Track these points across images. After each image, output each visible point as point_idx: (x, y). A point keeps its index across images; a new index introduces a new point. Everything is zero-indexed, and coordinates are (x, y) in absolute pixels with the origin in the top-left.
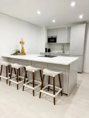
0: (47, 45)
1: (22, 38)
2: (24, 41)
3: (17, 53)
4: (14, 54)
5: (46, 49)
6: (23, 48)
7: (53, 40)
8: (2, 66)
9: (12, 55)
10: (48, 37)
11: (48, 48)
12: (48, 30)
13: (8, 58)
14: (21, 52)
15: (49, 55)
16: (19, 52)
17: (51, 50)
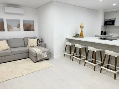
0: (103, 28)
1: (82, 23)
2: (83, 26)
3: (77, 36)
4: (75, 37)
5: (102, 32)
6: (82, 31)
7: (111, 23)
8: (66, 45)
9: (73, 37)
10: (105, 19)
11: (104, 31)
12: (105, 13)
13: (70, 39)
14: (80, 35)
15: (105, 38)
16: (79, 35)
17: (107, 33)
